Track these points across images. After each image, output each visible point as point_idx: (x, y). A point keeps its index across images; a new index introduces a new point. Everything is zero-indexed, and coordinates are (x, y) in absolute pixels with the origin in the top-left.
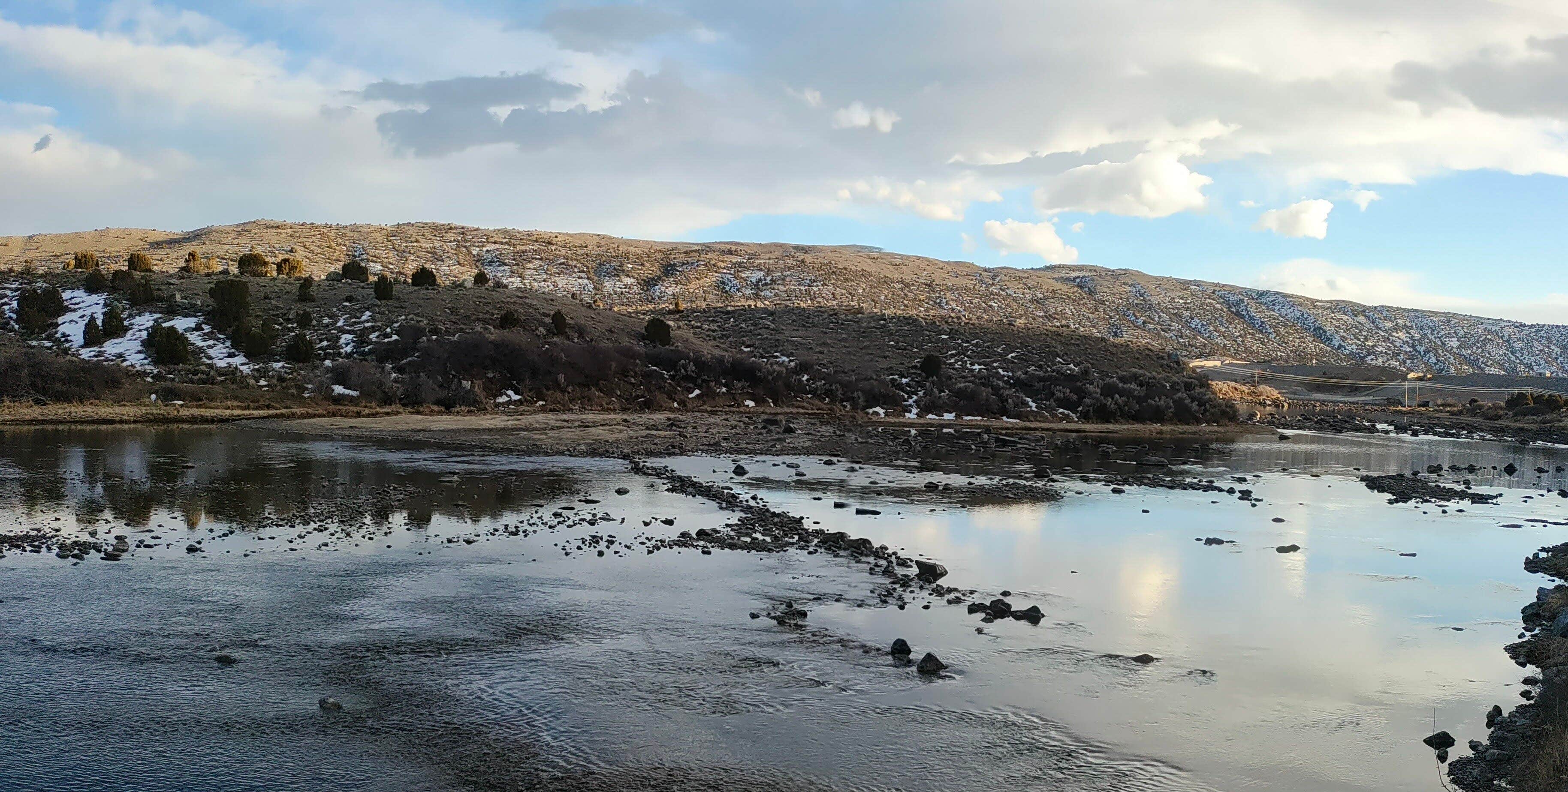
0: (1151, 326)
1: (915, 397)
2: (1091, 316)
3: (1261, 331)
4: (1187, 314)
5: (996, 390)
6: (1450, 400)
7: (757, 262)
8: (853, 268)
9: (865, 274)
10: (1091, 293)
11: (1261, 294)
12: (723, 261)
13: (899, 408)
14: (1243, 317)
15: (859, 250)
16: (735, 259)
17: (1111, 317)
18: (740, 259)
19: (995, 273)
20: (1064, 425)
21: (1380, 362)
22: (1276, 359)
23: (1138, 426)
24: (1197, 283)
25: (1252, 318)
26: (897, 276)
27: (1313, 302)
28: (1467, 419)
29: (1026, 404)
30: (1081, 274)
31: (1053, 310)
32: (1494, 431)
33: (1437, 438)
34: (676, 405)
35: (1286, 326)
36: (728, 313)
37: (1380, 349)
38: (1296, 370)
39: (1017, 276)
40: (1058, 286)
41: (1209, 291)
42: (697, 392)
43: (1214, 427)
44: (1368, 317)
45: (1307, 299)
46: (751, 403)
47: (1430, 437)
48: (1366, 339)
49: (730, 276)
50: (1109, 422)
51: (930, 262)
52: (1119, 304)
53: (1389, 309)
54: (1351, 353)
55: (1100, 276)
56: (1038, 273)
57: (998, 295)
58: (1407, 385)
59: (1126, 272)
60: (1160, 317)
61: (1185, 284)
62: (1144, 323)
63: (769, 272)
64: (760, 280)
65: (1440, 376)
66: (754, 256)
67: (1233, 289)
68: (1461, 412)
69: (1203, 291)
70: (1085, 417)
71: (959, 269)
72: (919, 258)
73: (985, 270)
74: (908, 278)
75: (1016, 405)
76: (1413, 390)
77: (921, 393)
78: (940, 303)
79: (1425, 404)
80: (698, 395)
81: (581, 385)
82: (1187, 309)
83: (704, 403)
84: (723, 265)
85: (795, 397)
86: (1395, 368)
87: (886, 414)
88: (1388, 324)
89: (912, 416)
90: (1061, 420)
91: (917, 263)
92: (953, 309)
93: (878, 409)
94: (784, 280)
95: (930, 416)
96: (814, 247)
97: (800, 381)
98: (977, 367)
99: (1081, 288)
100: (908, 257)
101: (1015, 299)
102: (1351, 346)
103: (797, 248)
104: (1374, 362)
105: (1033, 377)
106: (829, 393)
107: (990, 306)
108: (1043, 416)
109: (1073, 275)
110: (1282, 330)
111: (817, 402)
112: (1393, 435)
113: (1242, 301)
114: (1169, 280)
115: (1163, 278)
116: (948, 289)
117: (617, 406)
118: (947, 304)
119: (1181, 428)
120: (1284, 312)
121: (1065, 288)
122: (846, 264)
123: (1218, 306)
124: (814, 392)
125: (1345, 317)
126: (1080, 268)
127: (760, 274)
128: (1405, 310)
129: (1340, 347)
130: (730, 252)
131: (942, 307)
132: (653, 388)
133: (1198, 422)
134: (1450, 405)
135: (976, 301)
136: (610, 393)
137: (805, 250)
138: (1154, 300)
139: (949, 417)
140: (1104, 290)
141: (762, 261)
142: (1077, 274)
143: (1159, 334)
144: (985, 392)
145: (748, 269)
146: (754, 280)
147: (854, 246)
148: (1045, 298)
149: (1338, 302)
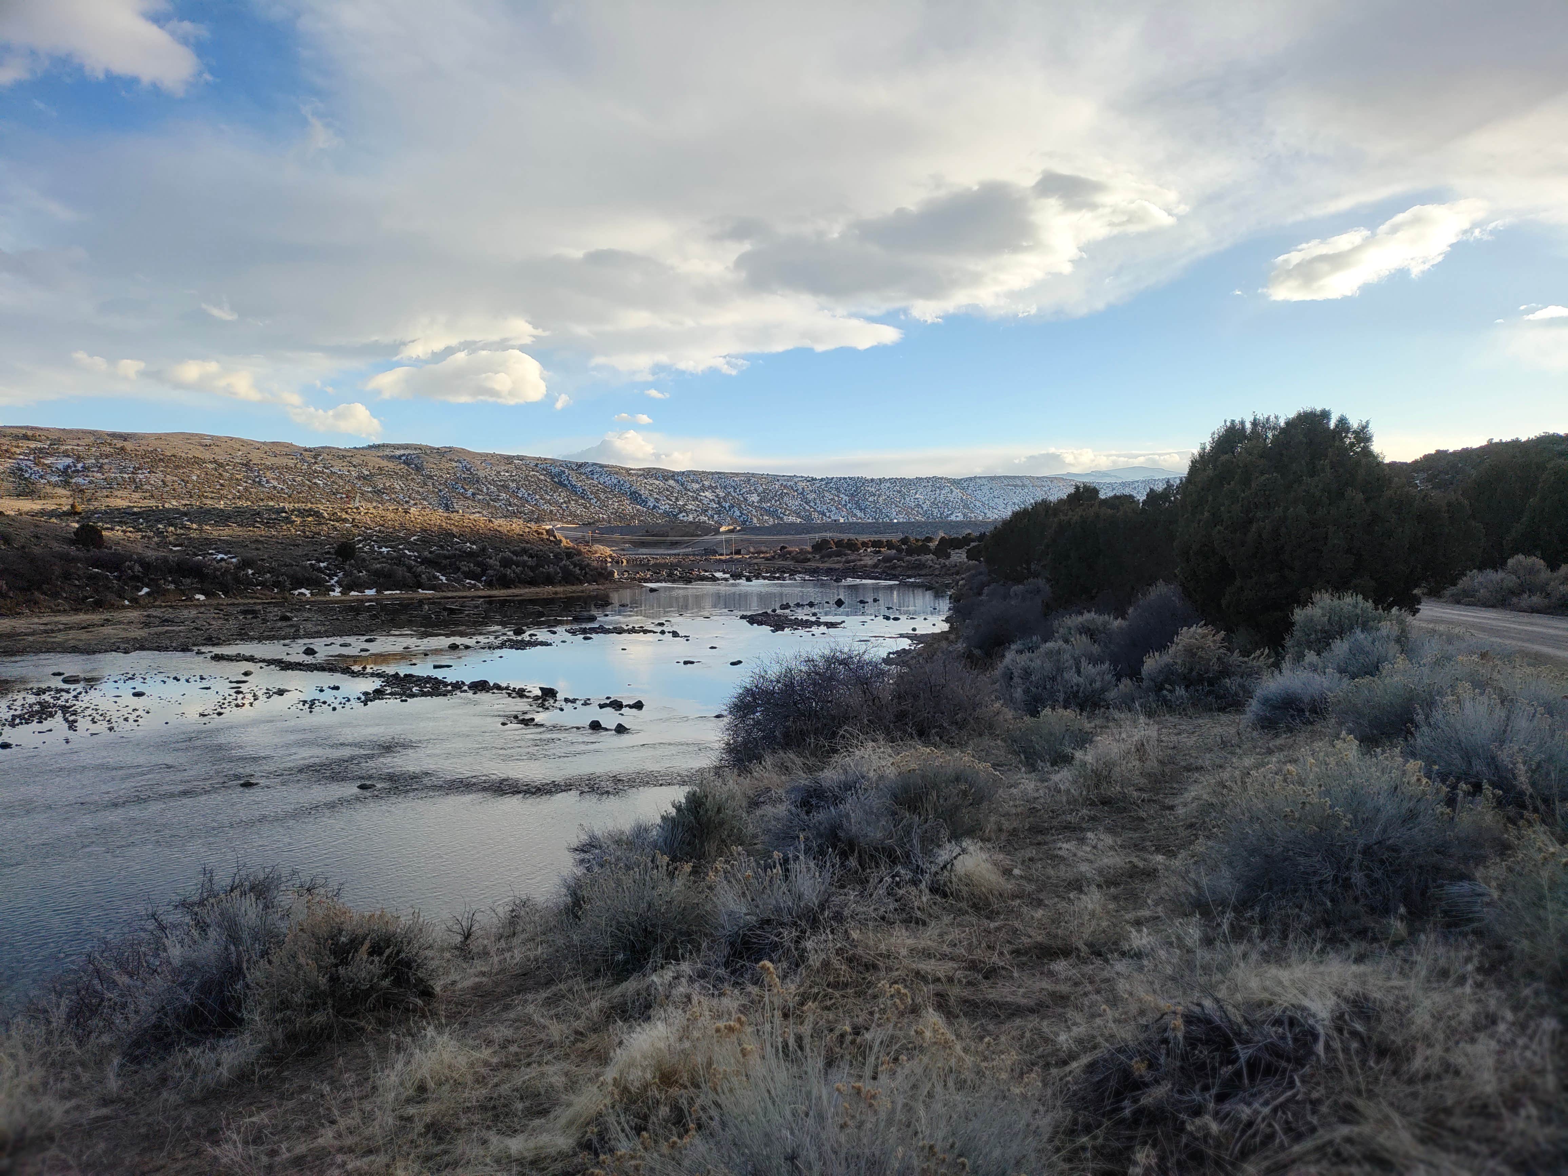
0: (481, 497)
1: (336, 579)
2: (421, 490)
3: (583, 498)
4: (513, 485)
5: (410, 568)
6: (763, 549)
7: (63, 448)
8: (183, 455)
9: (198, 462)
10: (418, 469)
11: (580, 466)
12: (18, 447)
13: (323, 589)
14: (565, 486)
15: (188, 437)
16: (33, 445)
17: (440, 491)
18: (39, 445)
19: (316, 453)
20: (473, 593)
21: (691, 518)
22: (599, 521)
23: (534, 590)
24: (519, 458)
25: (574, 486)
26: (208, 456)
27: (628, 470)
28: (780, 563)
29: (437, 578)
30: (407, 452)
31: (382, 486)
32: (806, 571)
33: (767, 581)
34: (127, 602)
35: (605, 492)
36: (134, 514)
37: (690, 507)
38: (622, 531)
39: (342, 455)
40: (384, 463)
41: (531, 465)
42: (146, 590)
43: (595, 586)
44: (677, 481)
45: (622, 468)
46: (202, 597)
47: (762, 581)
48: (677, 499)
49: (28, 463)
50: (509, 588)
51: (244, 443)
52: (447, 479)
53: (694, 473)
54: (665, 512)
55: (426, 453)
56: (361, 451)
57: (322, 472)
58: (719, 537)
59: (451, 449)
60: (488, 489)
61: (509, 459)
62: (473, 494)
63: (79, 459)
64: (69, 466)
65: (747, 528)
66: (59, 441)
67: (553, 462)
68: (773, 557)
69: (526, 465)
70: (490, 585)
71: (275, 449)
72: (232, 439)
73: (306, 450)
74: (221, 459)
75: (429, 579)
76: (728, 541)
77: (341, 575)
78: (259, 482)
79: (738, 552)
80: (147, 593)
81: (21, 589)
82: (513, 481)
83: (155, 600)
84: (18, 451)
85: (246, 589)
86: (704, 522)
87: (312, 594)
88: (696, 486)
89: (337, 593)
90: (470, 588)
91: (230, 443)
92: (275, 488)
93: (303, 590)
94: (101, 467)
95: (353, 593)
96: (135, 434)
97: (247, 575)
98: (384, 549)
99: (408, 465)
100: (218, 438)
101: (340, 477)
102: (664, 506)
103: (114, 435)
104: (685, 519)
105: (439, 555)
106: (277, 584)
107: (315, 483)
108: (454, 587)
109: (398, 453)
110: (602, 496)
111: (267, 592)
112: (732, 581)
113: (564, 472)
114: (493, 455)
115: (487, 455)
116: (268, 468)
117: (67, 608)
118: (268, 482)
119: (570, 588)
120: (602, 481)
121: (391, 465)
122: (173, 452)
123: (542, 477)
124: (263, 584)
125: (657, 482)
126: (406, 447)
127: (69, 461)
128: (709, 473)
129: (655, 507)
130: (26, 437)
131: (263, 486)
132: (101, 589)
133: (581, 583)
134: (763, 553)
135: (299, 479)
136: (55, 595)
137: (125, 437)
138: (481, 474)
139: (368, 592)
140: (430, 466)
141: (69, 447)
142: (402, 452)
143: (489, 504)
144: (400, 571)
145: (52, 455)
146: (60, 467)
147: (181, 433)
148: (372, 475)
149: (649, 470)
